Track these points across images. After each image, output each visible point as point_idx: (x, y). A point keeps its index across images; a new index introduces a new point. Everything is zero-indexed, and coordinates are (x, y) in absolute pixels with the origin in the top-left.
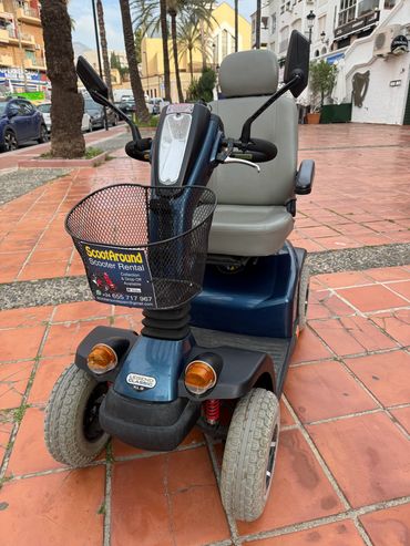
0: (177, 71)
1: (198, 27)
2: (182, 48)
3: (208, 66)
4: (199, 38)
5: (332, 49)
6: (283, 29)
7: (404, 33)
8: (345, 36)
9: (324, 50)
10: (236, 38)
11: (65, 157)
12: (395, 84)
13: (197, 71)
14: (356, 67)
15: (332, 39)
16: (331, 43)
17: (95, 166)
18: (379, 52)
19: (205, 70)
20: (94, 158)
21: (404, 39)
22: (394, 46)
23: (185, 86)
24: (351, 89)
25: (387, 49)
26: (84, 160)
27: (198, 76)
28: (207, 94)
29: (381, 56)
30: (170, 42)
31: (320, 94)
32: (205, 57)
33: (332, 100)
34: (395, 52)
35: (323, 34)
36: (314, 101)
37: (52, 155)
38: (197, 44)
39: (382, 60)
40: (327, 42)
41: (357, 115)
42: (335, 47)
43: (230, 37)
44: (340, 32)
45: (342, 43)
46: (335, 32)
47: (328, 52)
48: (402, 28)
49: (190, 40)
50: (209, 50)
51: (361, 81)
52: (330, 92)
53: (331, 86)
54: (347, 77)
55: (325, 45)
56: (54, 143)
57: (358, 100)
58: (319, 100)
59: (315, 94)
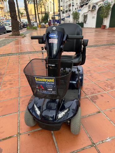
0: (38, 14)
1: (43, 1)
2: (39, 7)
3: (46, 12)
4: (43, 4)
5: (79, 8)
6: (66, 2)
7: (95, 5)
8: (82, 4)
9: (77, 8)
10: (54, 4)
11: (15, 36)
12: (93, 18)
13: (43, 14)
14: (84, 13)
15: (79, 5)
16: (79, 6)
17: (23, 37)
18: (89, 10)
19: (46, 13)
20: (22, 36)
21: (95, 6)
22: (92, 8)
23: (40, 18)
24: (83, 19)
25: (91, 9)
26: (20, 36)
27: (44, 15)
28: (46, 20)
29: (90, 10)
30: (36, 5)
31: (76, 20)
32: (45, 10)
33: (79, 22)
34: (93, 9)
35: (77, 4)
36: (74, 22)
37: (12, 35)
38: (43, 6)
39: (90, 11)
40: (78, 6)
41: (85, 25)
42: (80, 7)
43: (52, 4)
44: (81, 3)
45: (82, 6)
46: (80, 3)
47: (78, 9)
48: (94, 3)
49: (41, 5)
50: (46, 8)
51: (85, 17)
52: (78, 20)
53: (78, 18)
54: (82, 16)
55: (77, 7)
56: (12, 32)
57: (85, 22)
58: (75, 22)
59: (74, 20)
